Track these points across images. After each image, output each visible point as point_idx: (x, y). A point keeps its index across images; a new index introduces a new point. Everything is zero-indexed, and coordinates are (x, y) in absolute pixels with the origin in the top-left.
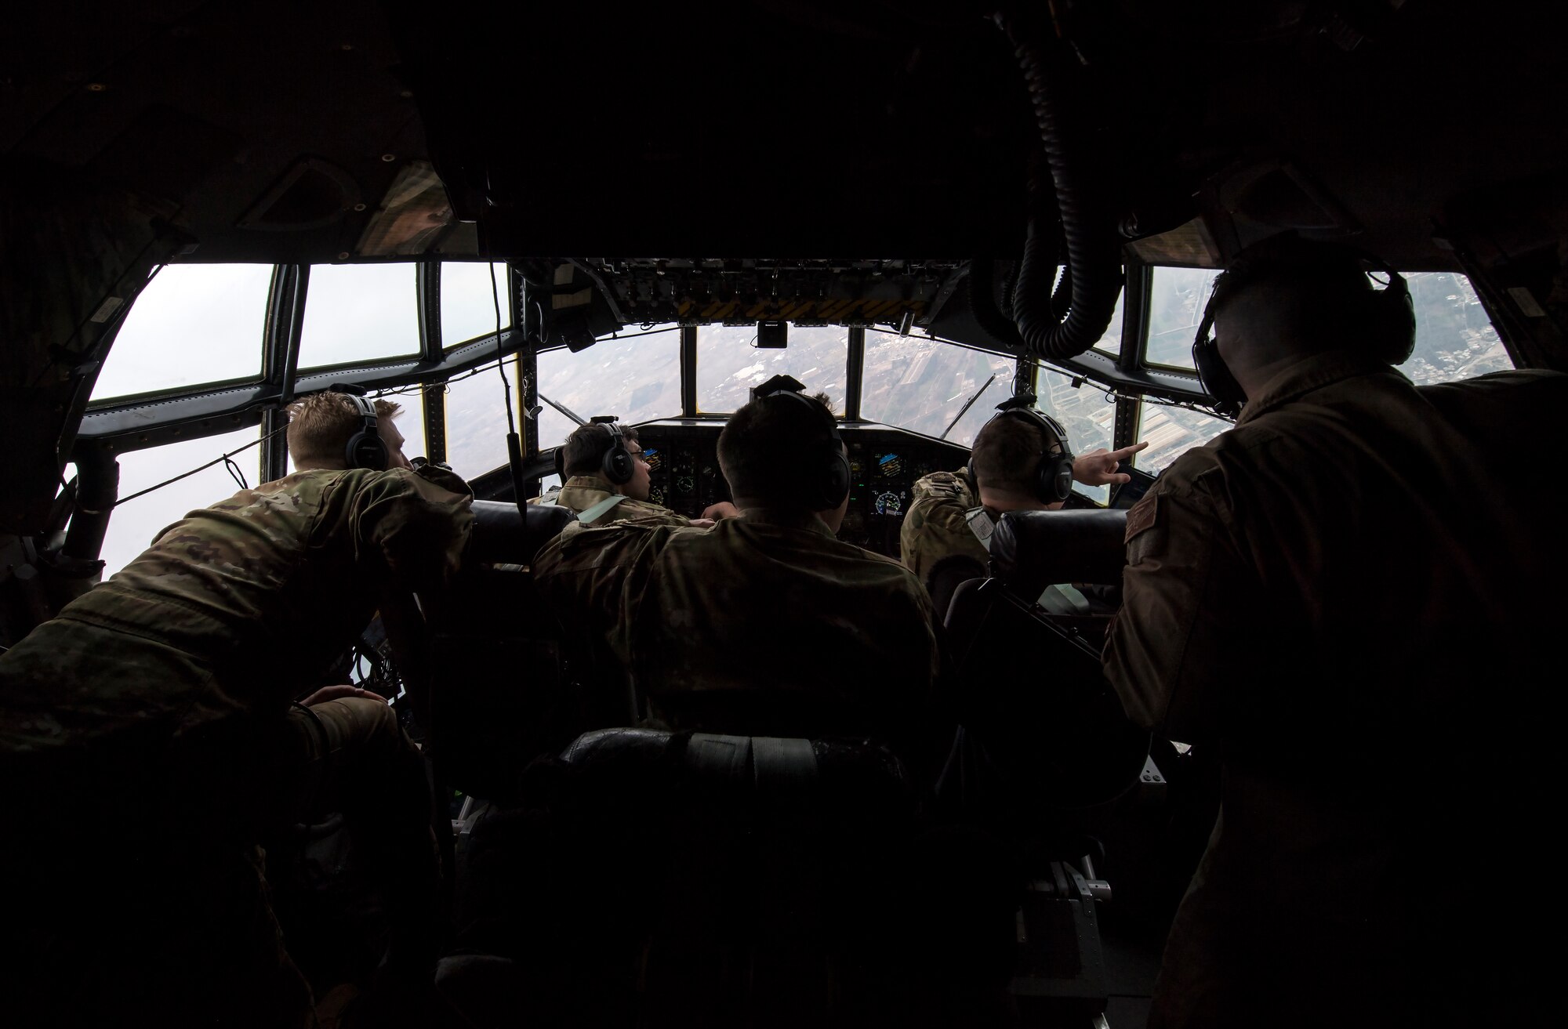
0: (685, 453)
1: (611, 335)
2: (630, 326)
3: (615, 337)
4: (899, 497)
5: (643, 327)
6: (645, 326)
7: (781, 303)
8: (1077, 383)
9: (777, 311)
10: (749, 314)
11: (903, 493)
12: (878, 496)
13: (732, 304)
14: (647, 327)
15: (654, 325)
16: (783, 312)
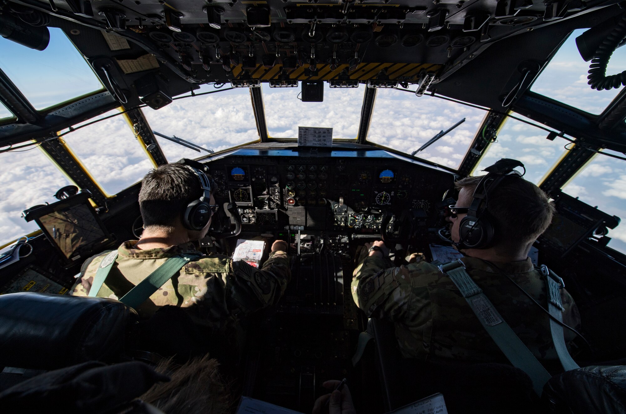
0: (259, 169)
1: (190, 93)
2: (206, 84)
3: (193, 95)
4: (390, 195)
5: (216, 86)
6: (217, 85)
7: (319, 66)
8: (552, 136)
9: (316, 74)
10: (292, 76)
11: (393, 193)
12: (377, 194)
13: (276, 67)
14: (219, 86)
15: (224, 84)
16: (321, 74)
